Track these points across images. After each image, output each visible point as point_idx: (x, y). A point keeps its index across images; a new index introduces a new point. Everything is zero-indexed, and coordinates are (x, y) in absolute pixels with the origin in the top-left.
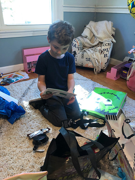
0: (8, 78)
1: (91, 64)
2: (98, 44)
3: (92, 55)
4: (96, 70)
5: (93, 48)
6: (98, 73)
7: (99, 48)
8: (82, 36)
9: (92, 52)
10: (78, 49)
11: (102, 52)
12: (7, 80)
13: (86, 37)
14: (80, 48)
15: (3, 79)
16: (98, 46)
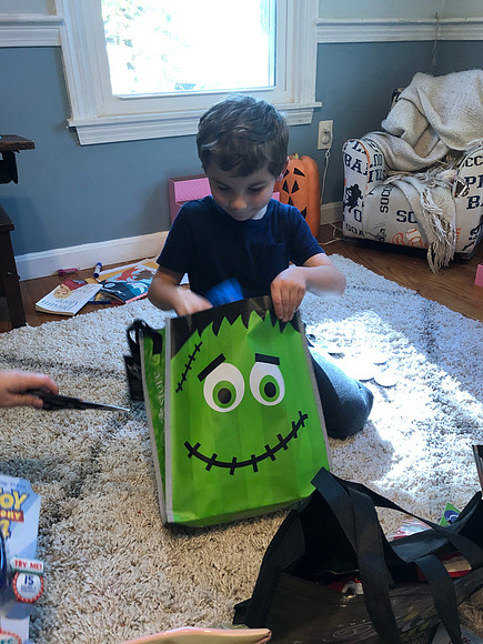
0: (119, 279)
1: (418, 234)
2: (443, 159)
3: (422, 201)
4: (433, 255)
5: (426, 174)
6: (443, 268)
7: (447, 174)
8: (384, 131)
9: (421, 188)
10: (366, 178)
11: (460, 187)
12: (118, 286)
13: (399, 134)
14: (374, 174)
15: (104, 283)
16: (446, 168)
